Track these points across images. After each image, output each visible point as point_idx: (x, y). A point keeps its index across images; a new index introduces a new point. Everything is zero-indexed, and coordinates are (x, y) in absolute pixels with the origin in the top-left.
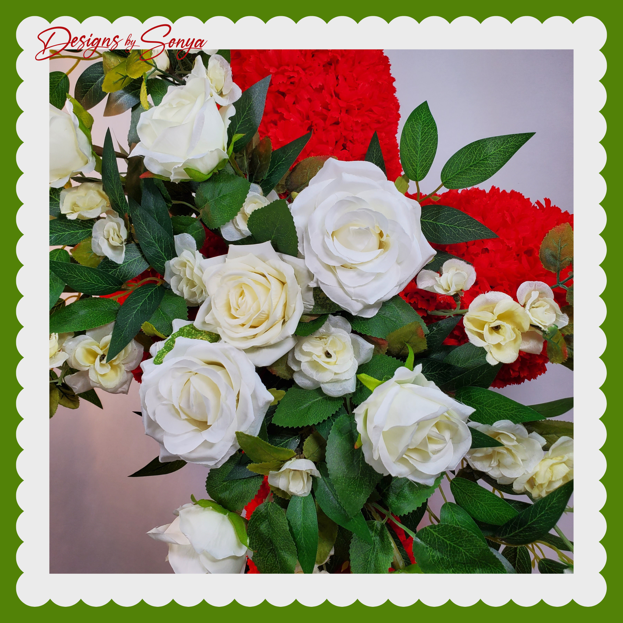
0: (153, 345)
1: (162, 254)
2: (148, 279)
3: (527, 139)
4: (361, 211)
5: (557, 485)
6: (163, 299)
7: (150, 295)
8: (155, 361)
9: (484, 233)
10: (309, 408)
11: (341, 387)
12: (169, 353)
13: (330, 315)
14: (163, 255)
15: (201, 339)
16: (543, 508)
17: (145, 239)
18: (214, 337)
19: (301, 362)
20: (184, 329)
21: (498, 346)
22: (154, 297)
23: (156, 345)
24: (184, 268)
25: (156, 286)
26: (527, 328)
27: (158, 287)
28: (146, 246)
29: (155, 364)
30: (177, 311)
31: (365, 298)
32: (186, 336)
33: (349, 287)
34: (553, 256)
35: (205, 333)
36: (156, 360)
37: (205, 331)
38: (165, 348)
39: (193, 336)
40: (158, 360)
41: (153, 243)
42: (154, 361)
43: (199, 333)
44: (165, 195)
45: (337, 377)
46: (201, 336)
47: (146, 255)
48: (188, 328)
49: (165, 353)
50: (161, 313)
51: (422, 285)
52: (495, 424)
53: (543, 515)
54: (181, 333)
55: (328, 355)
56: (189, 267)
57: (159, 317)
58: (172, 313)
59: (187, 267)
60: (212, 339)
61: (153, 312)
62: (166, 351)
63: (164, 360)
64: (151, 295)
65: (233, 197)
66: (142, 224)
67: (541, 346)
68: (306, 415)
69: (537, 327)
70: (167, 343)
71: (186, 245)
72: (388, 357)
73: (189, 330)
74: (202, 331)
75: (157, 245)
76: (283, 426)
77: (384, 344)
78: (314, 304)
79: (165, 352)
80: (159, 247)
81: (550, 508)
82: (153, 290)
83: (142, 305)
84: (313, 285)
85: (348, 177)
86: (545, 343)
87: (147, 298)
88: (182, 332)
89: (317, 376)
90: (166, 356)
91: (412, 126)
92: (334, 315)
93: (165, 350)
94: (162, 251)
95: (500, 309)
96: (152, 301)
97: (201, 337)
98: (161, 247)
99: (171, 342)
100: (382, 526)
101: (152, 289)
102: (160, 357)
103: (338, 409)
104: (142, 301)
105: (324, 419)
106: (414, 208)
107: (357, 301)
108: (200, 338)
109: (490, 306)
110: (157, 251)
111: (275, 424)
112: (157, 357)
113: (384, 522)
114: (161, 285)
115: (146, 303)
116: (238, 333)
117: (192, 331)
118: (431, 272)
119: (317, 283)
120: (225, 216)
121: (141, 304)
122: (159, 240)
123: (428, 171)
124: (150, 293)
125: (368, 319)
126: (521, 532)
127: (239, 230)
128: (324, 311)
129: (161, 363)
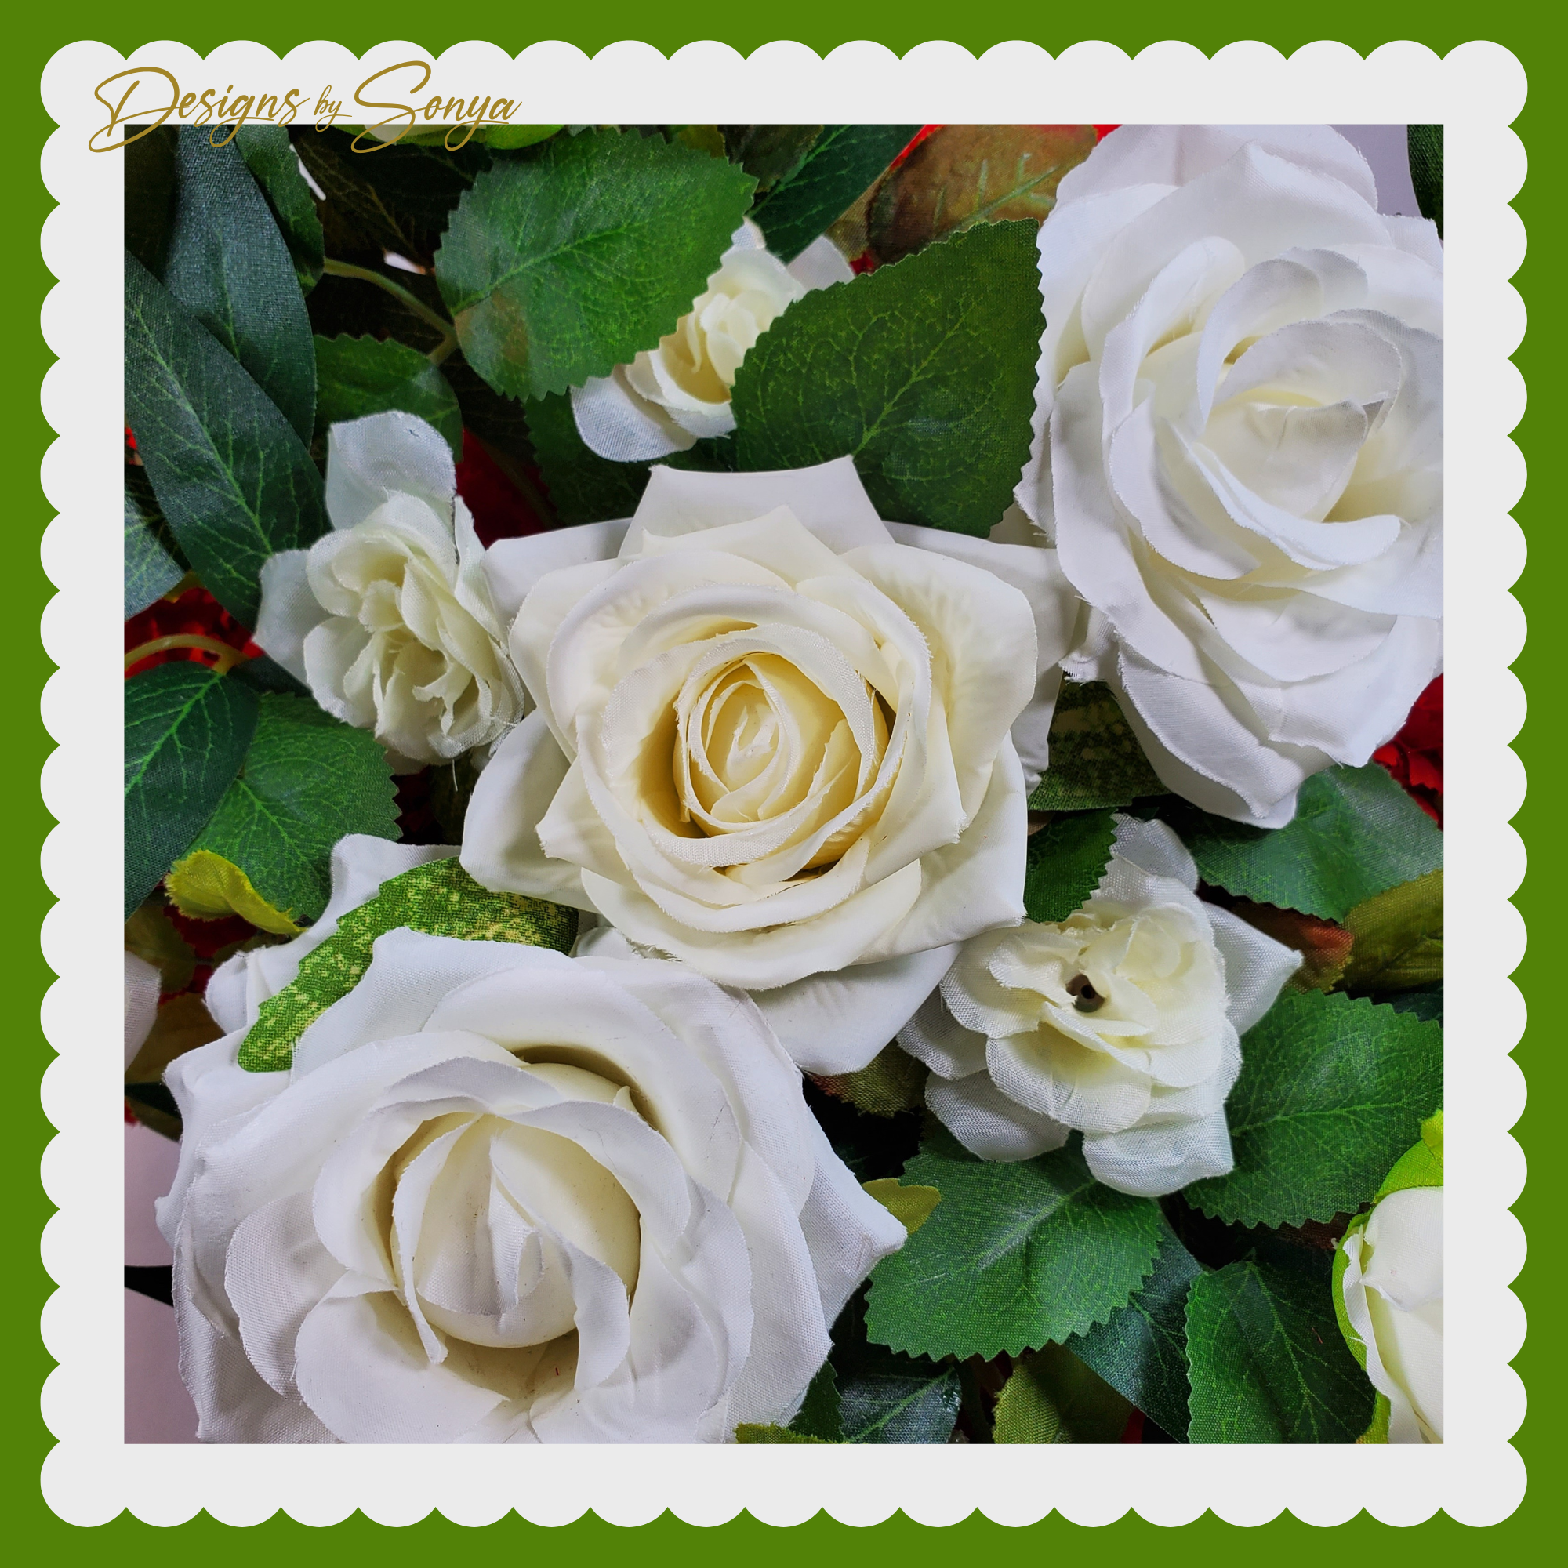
0: (225, 965)
1: (249, 521)
2: (167, 642)
4: (1351, 321)
6: (258, 739)
7: (190, 715)
8: (246, 1054)
10: (1029, 1254)
11: (1177, 1148)
12: (327, 1012)
13: (1117, 817)
14: (253, 527)
15: (498, 937)
17: (170, 438)
18: (554, 922)
19: (985, 1037)
20: (403, 890)
22: (213, 729)
23: (243, 966)
24: (385, 585)
25: (211, 677)
27: (222, 679)
28: (177, 477)
29: (250, 1069)
30: (340, 797)
31: (1332, 737)
32: (420, 925)
33: (1264, 681)
35: (511, 905)
36: (253, 1050)
37: (510, 896)
38: (305, 983)
39: (457, 925)
40: (264, 1049)
41: (210, 465)
42: (243, 1051)
43: (484, 908)
44: (293, 219)
45: (1166, 1106)
46: (494, 921)
47: (175, 523)
48: (425, 882)
49: (306, 1013)
50: (258, 805)
54: (393, 910)
55: (1086, 996)
56: (418, 579)
57: (250, 823)
58: (318, 804)
59: (408, 579)
60: (549, 934)
61: (212, 803)
62: (313, 999)
63: (301, 1046)
64: (195, 717)
65: (654, 248)
66: (161, 368)
68: (1024, 1292)
70: (317, 959)
71: (396, 471)
72: (1352, 1003)
73: (429, 893)
74: (499, 896)
75: (229, 472)
76: (925, 1356)
77: (1333, 944)
78: (1045, 765)
79: (304, 1007)
80: (236, 486)
82: (200, 695)
83: (153, 765)
84: (1082, 670)
87: (173, 729)
88: (395, 904)
90: (311, 1029)
92: (1141, 810)
93: (302, 998)
94: (251, 504)
96: (204, 747)
97: (496, 928)
98: (247, 487)
99: (340, 957)
101: (197, 690)
102: (275, 1034)
103: (1156, 1250)
104: (149, 748)
105: (1115, 1304)
107: (1284, 751)
108: (489, 934)
110: (227, 503)
111: (887, 1348)
112: (257, 1032)
114: (233, 672)
115: (174, 757)
116: (719, 907)
117: (447, 898)
119: (1107, 662)
120: (612, 335)
121: (148, 758)
122: (241, 451)
124: (186, 708)
127: (658, 412)
128: (1081, 800)
129: (283, 1063)
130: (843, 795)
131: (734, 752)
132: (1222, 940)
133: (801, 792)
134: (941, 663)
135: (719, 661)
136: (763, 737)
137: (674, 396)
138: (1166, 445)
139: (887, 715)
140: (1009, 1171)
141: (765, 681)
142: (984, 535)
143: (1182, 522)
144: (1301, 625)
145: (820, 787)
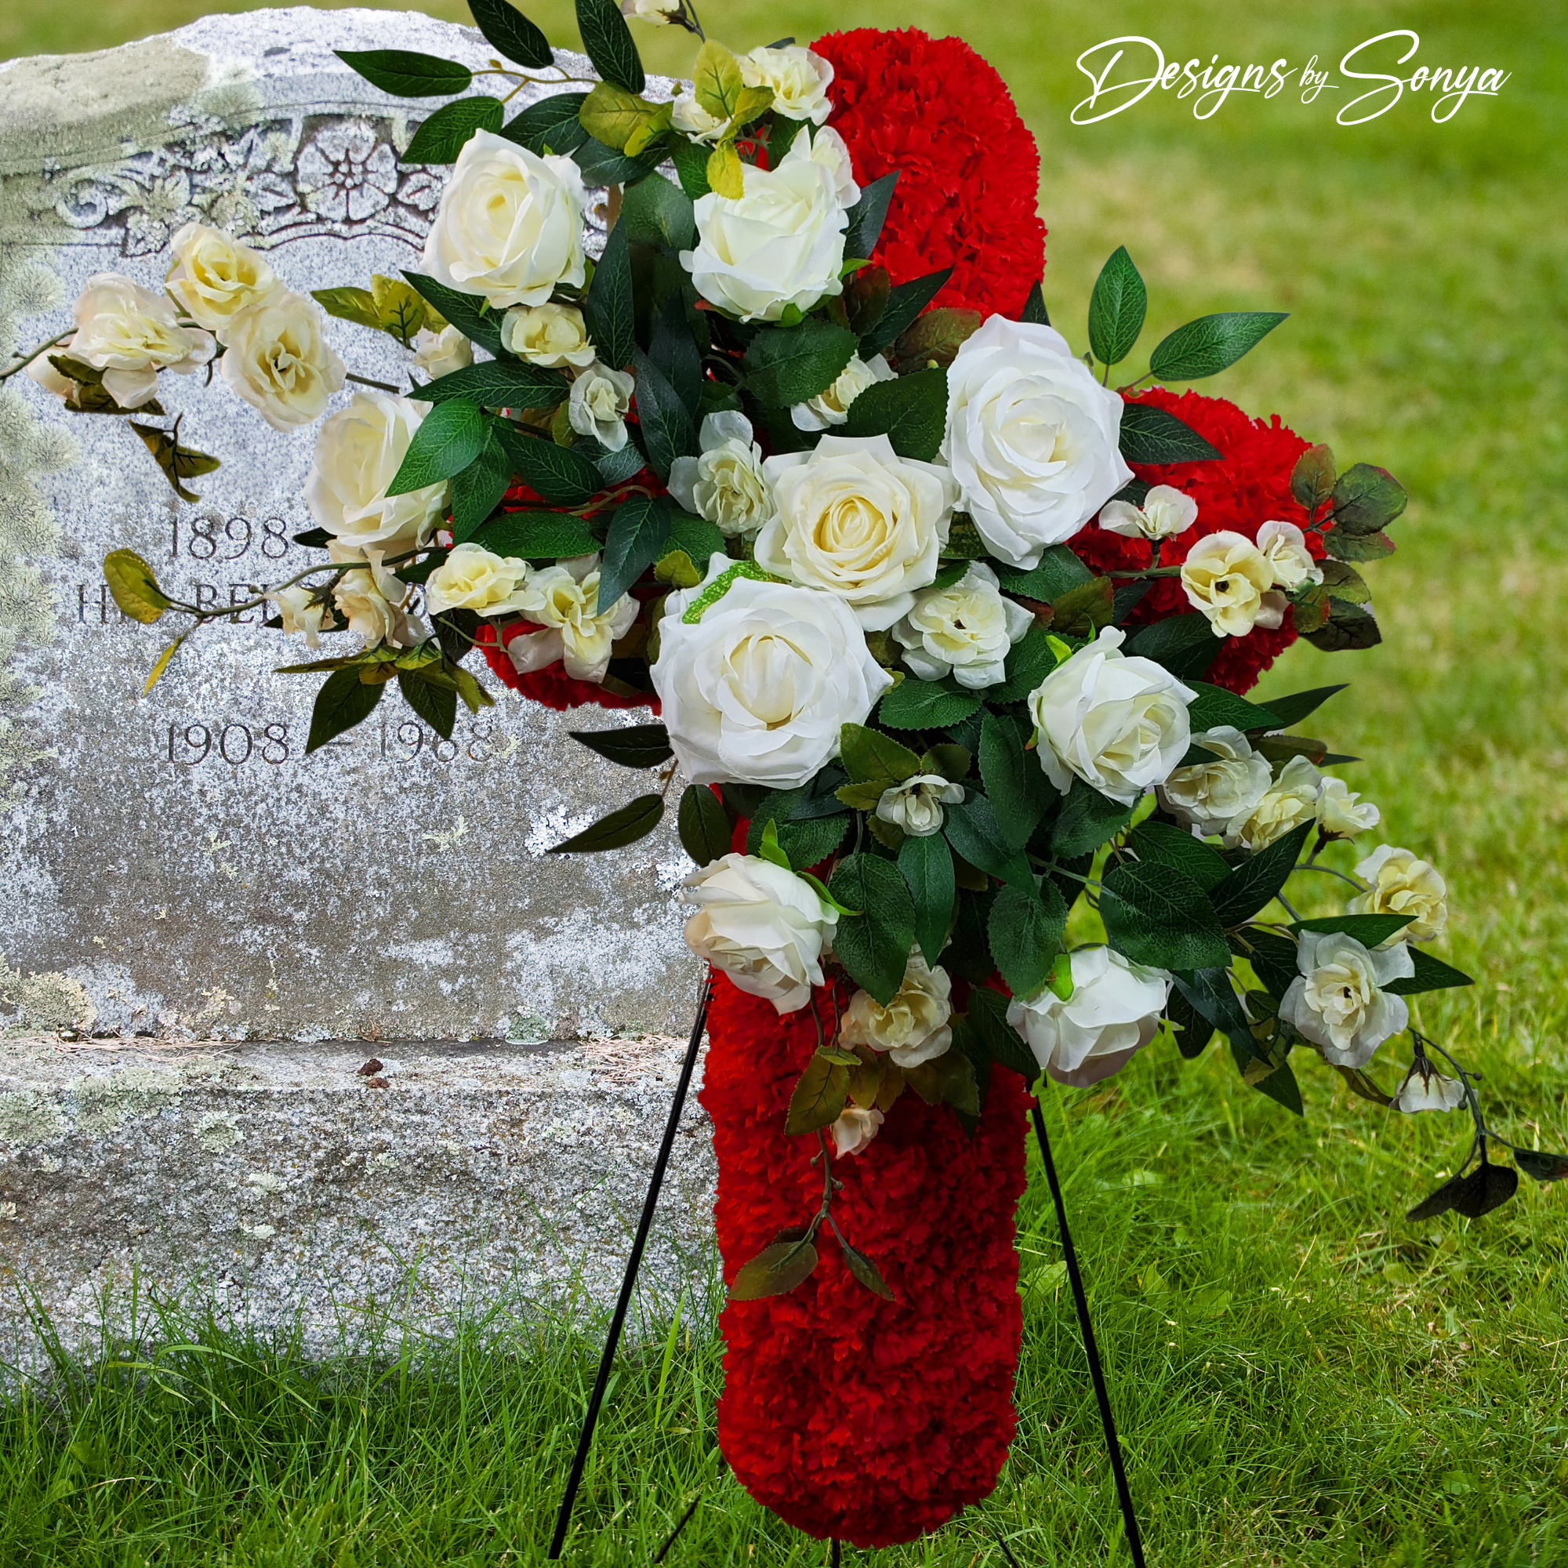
0: (672, 593)
1: (671, 446)
2: (631, 488)
3: (1280, 321)
4: (1049, 398)
5: (1288, 827)
8: (683, 620)
9: (1207, 453)
10: (934, 705)
11: (985, 673)
12: (713, 606)
13: (971, 561)
14: (672, 448)
16: (1266, 863)
17: (649, 414)
19: (920, 634)
20: (736, 570)
21: (1225, 612)
22: (658, 518)
23: (679, 594)
24: (727, 471)
26: (1267, 587)
28: (650, 428)
29: (684, 623)
33: (1017, 513)
34: (1309, 487)
36: (685, 618)
37: (771, 573)
38: (705, 596)
39: (758, 578)
40: (690, 617)
41: (660, 424)
42: (681, 618)
43: (763, 574)
45: (983, 658)
47: (647, 444)
48: (744, 568)
49: (705, 605)
50: (678, 544)
51: (1106, 524)
52: (1210, 731)
53: (1266, 874)
54: (735, 575)
55: (959, 625)
62: (708, 601)
63: (704, 616)
65: (824, 359)
66: (647, 388)
67: (1280, 617)
68: (935, 712)
69: (1281, 588)
70: (705, 590)
71: (731, 430)
73: (744, 571)
74: (767, 571)
75: (666, 426)
77: (1047, 612)
78: (948, 542)
79: (705, 603)
80: (668, 432)
81: (1276, 863)
82: (650, 507)
84: (959, 507)
85: (1027, 347)
86: (1288, 614)
87: (645, 517)
89: (946, 656)
90: (708, 610)
91: (1109, 280)
92: (980, 560)
93: (703, 601)
94: (672, 441)
95: (1233, 557)
96: (656, 524)
98: (671, 433)
99: (718, 588)
100: (1045, 882)
102: (693, 613)
104: (639, 523)
105: (961, 719)
106: (1113, 404)
107: (1024, 538)
109: (1221, 552)
110: (664, 437)
111: (885, 724)
112: (686, 612)
113: (1047, 875)
115: (648, 526)
117: (754, 573)
118: (1125, 504)
119: (967, 505)
121: (640, 526)
122: (671, 420)
123: (1127, 351)
124: (647, 510)
125: (1026, 572)
126: (1230, 904)
127: (818, 414)
128: (959, 556)
129: (698, 621)
130: (882, 540)
131: (847, 525)
132: (1005, 605)
133: (868, 537)
134: (913, 502)
135: (843, 497)
136: (857, 521)
137: (825, 409)
138: (987, 436)
139: (895, 519)
140: (929, 683)
141: (859, 504)
142: (929, 462)
143: (991, 461)
144: (1031, 496)
145: (874, 537)
